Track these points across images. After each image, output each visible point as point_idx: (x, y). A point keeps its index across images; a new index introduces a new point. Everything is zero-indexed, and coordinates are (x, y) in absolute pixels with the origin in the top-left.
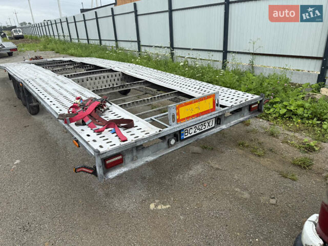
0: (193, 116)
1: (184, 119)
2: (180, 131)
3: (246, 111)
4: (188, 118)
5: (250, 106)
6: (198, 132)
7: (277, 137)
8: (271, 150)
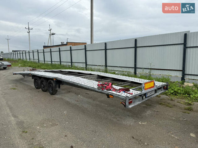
0: (149, 88)
1: (146, 89)
2: (146, 93)
3: (162, 89)
4: (147, 89)
5: (164, 87)
6: (150, 95)
7: (174, 101)
8: (174, 105)
